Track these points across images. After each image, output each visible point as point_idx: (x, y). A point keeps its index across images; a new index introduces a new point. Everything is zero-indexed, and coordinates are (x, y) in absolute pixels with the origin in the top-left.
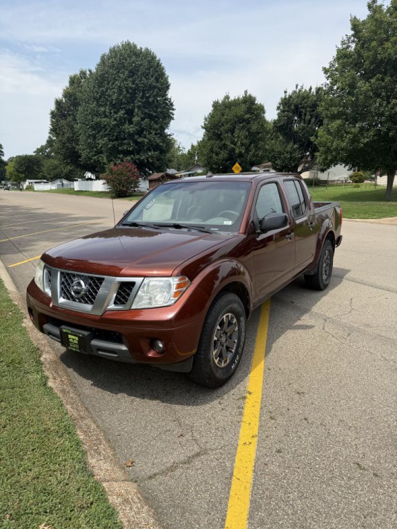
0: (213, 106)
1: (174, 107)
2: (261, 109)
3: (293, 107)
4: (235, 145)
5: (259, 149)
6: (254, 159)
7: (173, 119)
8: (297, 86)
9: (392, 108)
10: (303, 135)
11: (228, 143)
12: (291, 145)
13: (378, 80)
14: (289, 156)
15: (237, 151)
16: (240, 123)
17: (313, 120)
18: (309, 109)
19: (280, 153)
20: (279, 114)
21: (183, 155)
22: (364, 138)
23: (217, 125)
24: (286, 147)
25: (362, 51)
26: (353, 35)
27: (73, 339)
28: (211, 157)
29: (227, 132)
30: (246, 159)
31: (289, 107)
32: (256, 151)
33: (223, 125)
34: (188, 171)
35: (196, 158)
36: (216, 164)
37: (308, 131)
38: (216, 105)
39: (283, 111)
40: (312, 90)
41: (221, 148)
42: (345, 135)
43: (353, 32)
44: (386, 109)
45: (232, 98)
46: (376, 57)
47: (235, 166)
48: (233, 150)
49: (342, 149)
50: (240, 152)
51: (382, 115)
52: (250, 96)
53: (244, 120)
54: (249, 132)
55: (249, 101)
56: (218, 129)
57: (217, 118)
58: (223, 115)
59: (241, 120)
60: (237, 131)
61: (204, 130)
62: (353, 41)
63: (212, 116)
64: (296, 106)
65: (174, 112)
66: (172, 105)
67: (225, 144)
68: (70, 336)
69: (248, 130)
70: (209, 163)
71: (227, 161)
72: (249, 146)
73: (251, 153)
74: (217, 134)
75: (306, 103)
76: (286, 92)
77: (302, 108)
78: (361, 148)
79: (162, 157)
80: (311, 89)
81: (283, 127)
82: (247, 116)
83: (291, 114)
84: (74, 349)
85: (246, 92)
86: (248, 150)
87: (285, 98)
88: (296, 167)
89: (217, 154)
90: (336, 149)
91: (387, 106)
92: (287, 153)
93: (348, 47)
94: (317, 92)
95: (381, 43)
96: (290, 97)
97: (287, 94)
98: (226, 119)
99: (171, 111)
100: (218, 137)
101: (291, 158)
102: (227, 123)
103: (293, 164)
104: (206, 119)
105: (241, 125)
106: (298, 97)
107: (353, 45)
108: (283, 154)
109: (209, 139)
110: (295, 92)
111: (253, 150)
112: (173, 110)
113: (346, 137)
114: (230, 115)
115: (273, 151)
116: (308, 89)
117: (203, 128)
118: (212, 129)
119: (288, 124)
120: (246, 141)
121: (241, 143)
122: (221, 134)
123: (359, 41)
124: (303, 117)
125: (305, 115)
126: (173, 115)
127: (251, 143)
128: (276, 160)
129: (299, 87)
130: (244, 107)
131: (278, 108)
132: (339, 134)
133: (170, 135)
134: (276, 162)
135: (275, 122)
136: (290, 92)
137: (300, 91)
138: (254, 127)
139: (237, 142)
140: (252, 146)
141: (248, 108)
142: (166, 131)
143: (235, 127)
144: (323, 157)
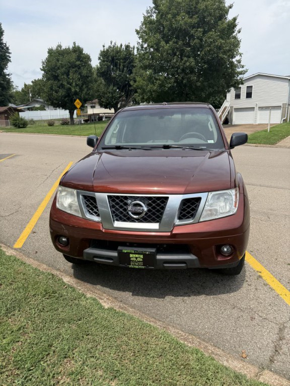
0: (49, 52)
1: (9, 51)
2: (88, 58)
3: (110, 58)
4: (70, 85)
5: (90, 89)
6: (87, 97)
7: (10, 61)
8: (111, 43)
9: (184, 64)
10: (120, 80)
11: (65, 83)
12: (111, 87)
13: (174, 43)
14: (111, 96)
15: (73, 90)
16: (73, 68)
17: (125, 69)
18: (121, 61)
19: (104, 93)
20: (100, 63)
21: (17, 92)
22: (167, 83)
23: (54, 68)
24: (108, 88)
25: (162, 20)
26: (154, 7)
27: (136, 258)
28: (52, 94)
29: (63, 75)
30: (81, 96)
31: (107, 58)
32: (87, 91)
33: (59, 68)
34: (27, 105)
35: (31, 95)
36: (56, 100)
37: (123, 78)
38: (50, 52)
39: (104, 61)
40: (123, 47)
41: (59, 87)
42: (155, 81)
43: (154, 5)
44: (181, 64)
45: (63, 47)
46: (172, 26)
47: (76, 102)
48: (70, 89)
49: (154, 91)
50: (76, 91)
51: (178, 68)
52: (79, 47)
53: (76, 66)
54: (81, 76)
55: (77, 51)
56: (55, 72)
57: (54, 63)
58: (58, 61)
59: (73, 66)
60: (71, 74)
61: (43, 72)
62: (155, 12)
63: (48, 60)
64: (113, 57)
65: (10, 55)
66: (8, 48)
67: (62, 84)
68: (131, 256)
69: (80, 74)
70: (50, 99)
71: (65, 97)
72: (82, 86)
73: (84, 92)
74: (55, 76)
75: (119, 56)
76: (104, 46)
77: (117, 59)
78: (167, 91)
79: (4, 93)
80: (121, 45)
81: (103, 73)
82: (78, 63)
83: (109, 64)
84: (137, 267)
85: (74, 43)
86: (81, 89)
87: (104, 51)
88: (117, 103)
89: (57, 92)
90: (150, 91)
91: (181, 62)
92: (109, 93)
93: (151, 16)
94: (126, 49)
95: (174, 16)
96: (107, 50)
97: (105, 48)
98: (61, 64)
99: (7, 54)
100: (56, 78)
101: (112, 97)
102: (62, 67)
103: (115, 102)
104: (43, 63)
105: (74, 69)
106: (113, 51)
107: (155, 15)
108: (107, 94)
109: (48, 79)
110: (110, 47)
111: (86, 90)
112: (9, 53)
113: (156, 82)
114: (64, 61)
115: (98, 91)
116: (119, 46)
117: (42, 70)
118: (49, 71)
119: (108, 71)
120: (79, 83)
121: (76, 84)
122: (58, 76)
123: (159, 13)
124: (118, 66)
125: (120, 65)
126: (10, 57)
127: (83, 84)
128: (101, 98)
129: (113, 44)
130: (74, 56)
131: (99, 58)
132: (150, 79)
133: (8, 75)
134: (102, 100)
135: (98, 69)
136: (107, 47)
137: (114, 46)
138: (84, 72)
139: (72, 83)
140: (84, 86)
141: (78, 56)
142: (5, 71)
143: (69, 71)
144: (141, 97)
